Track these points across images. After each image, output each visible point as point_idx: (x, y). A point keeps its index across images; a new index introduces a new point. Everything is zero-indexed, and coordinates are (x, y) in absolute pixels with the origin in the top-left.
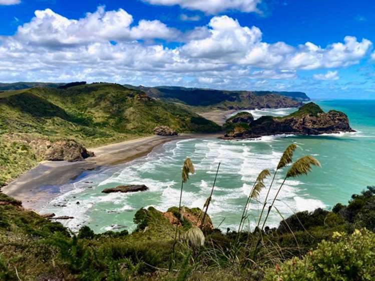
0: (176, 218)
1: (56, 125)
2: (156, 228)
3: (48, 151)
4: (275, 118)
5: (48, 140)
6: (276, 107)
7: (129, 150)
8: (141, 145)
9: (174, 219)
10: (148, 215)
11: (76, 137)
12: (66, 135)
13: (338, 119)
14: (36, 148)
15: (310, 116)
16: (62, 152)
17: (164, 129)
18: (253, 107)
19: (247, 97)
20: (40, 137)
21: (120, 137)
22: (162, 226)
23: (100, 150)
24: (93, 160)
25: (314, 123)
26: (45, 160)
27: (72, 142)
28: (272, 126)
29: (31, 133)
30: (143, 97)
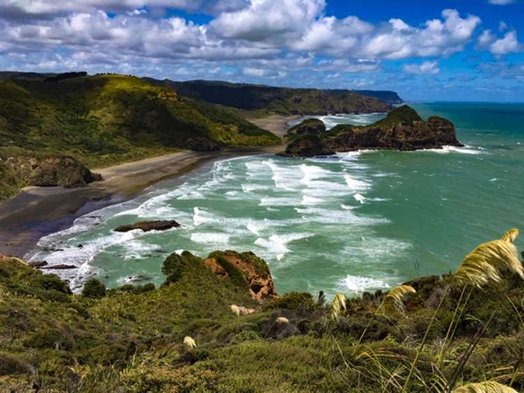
0: (220, 267)
1: (44, 136)
2: (193, 280)
3: (34, 173)
4: (355, 127)
5: (34, 157)
6: (356, 113)
7: (152, 172)
8: (168, 165)
9: (218, 268)
10: (182, 263)
11: (75, 152)
12: (60, 149)
13: (441, 129)
14: (15, 169)
15: (403, 124)
16: (55, 173)
17: (201, 142)
18: (324, 111)
19: (317, 97)
20: (20, 152)
21: (138, 152)
22: (202, 278)
23: (109, 171)
24: (101, 185)
25: (408, 134)
26: (29, 185)
27: (68, 159)
28: (350, 138)
29: (7, 146)
30: (170, 96)
